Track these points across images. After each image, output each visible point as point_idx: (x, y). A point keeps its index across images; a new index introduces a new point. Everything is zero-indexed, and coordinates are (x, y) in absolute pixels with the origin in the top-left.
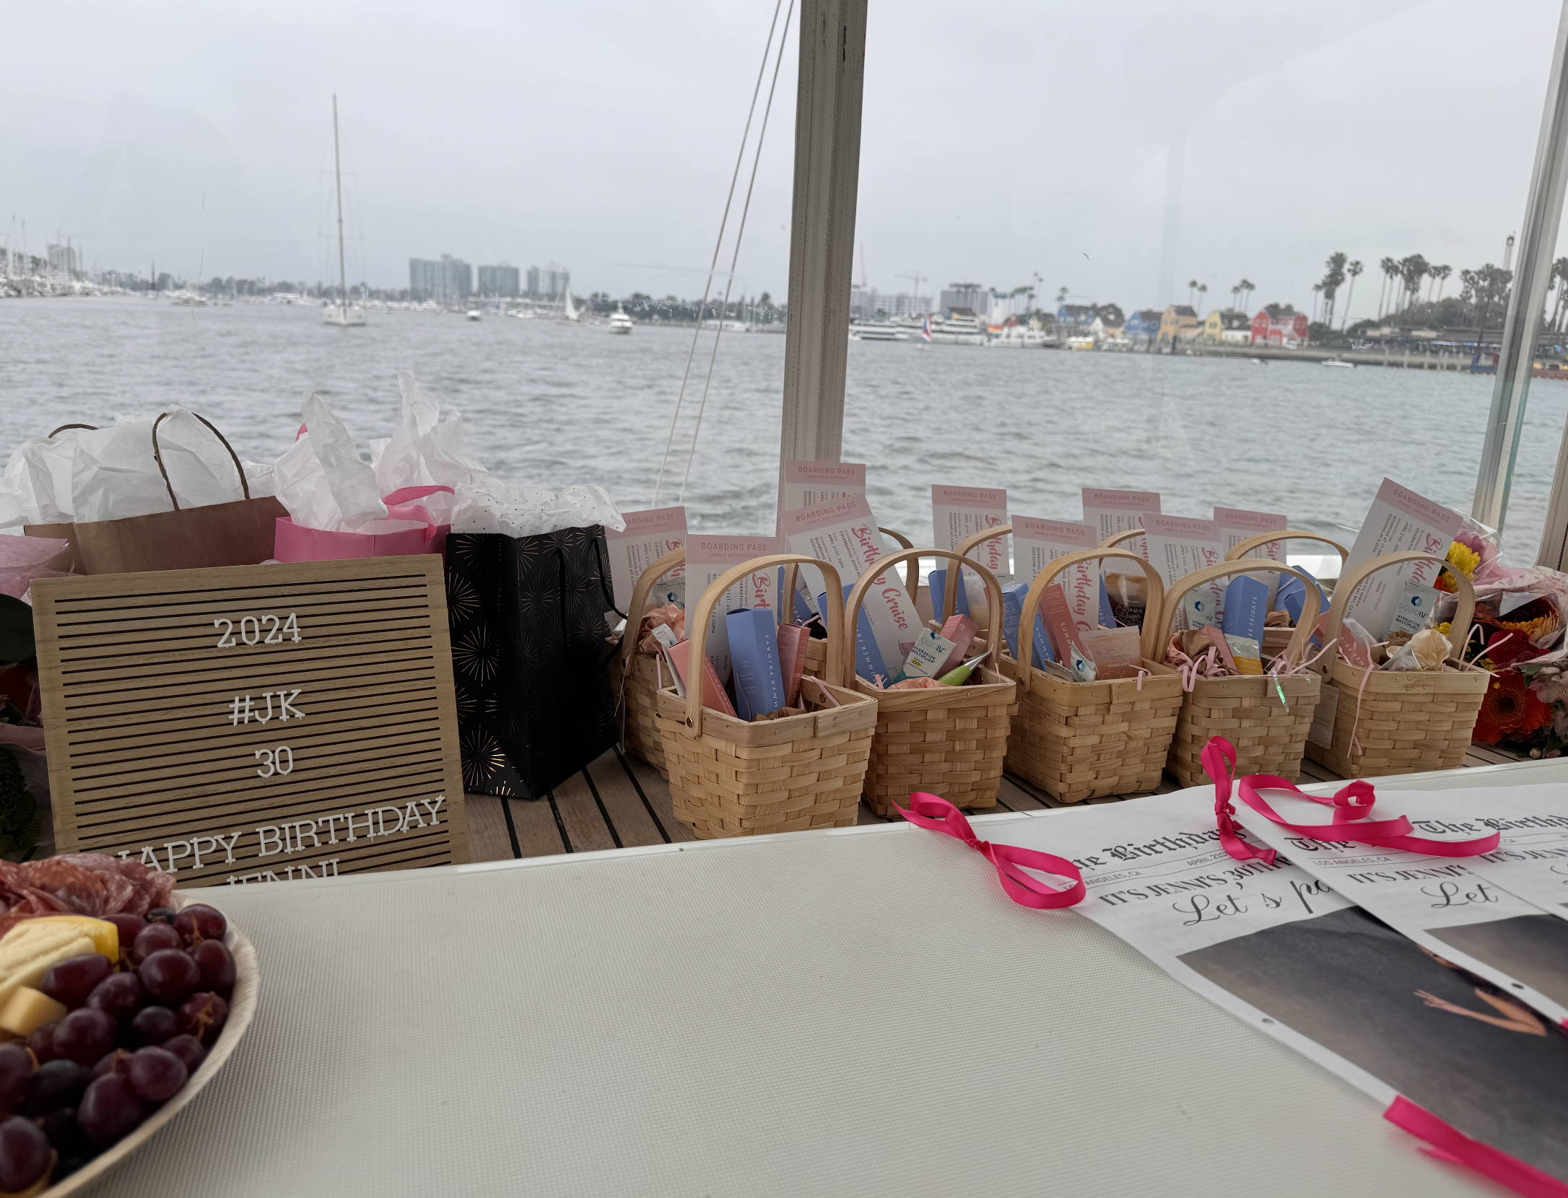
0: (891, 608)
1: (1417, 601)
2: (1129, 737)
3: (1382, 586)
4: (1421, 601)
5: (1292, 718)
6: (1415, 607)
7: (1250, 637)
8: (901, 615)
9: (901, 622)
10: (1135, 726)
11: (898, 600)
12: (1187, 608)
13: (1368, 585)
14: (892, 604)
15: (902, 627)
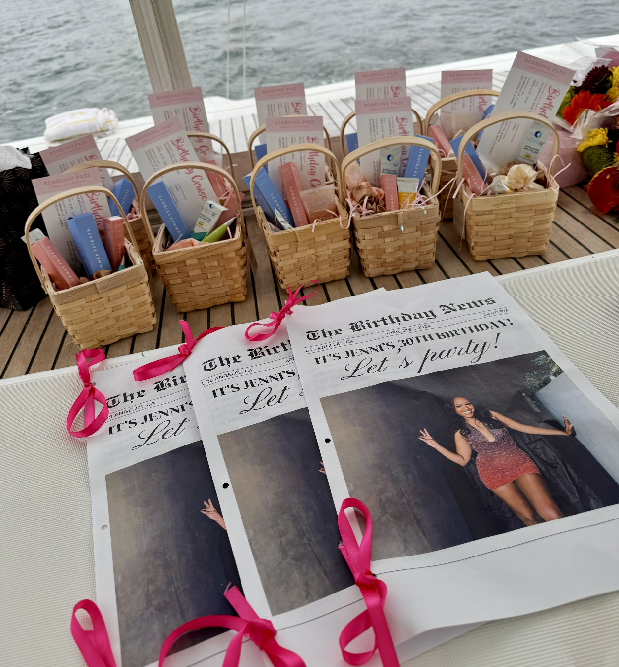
0: (197, 188)
1: (538, 135)
2: (317, 256)
3: (516, 126)
4: (541, 134)
5: (419, 233)
6: (537, 139)
7: (414, 177)
8: (203, 191)
9: (203, 195)
10: (319, 249)
11: (201, 182)
12: (382, 161)
13: (506, 127)
14: (197, 185)
15: (203, 199)
